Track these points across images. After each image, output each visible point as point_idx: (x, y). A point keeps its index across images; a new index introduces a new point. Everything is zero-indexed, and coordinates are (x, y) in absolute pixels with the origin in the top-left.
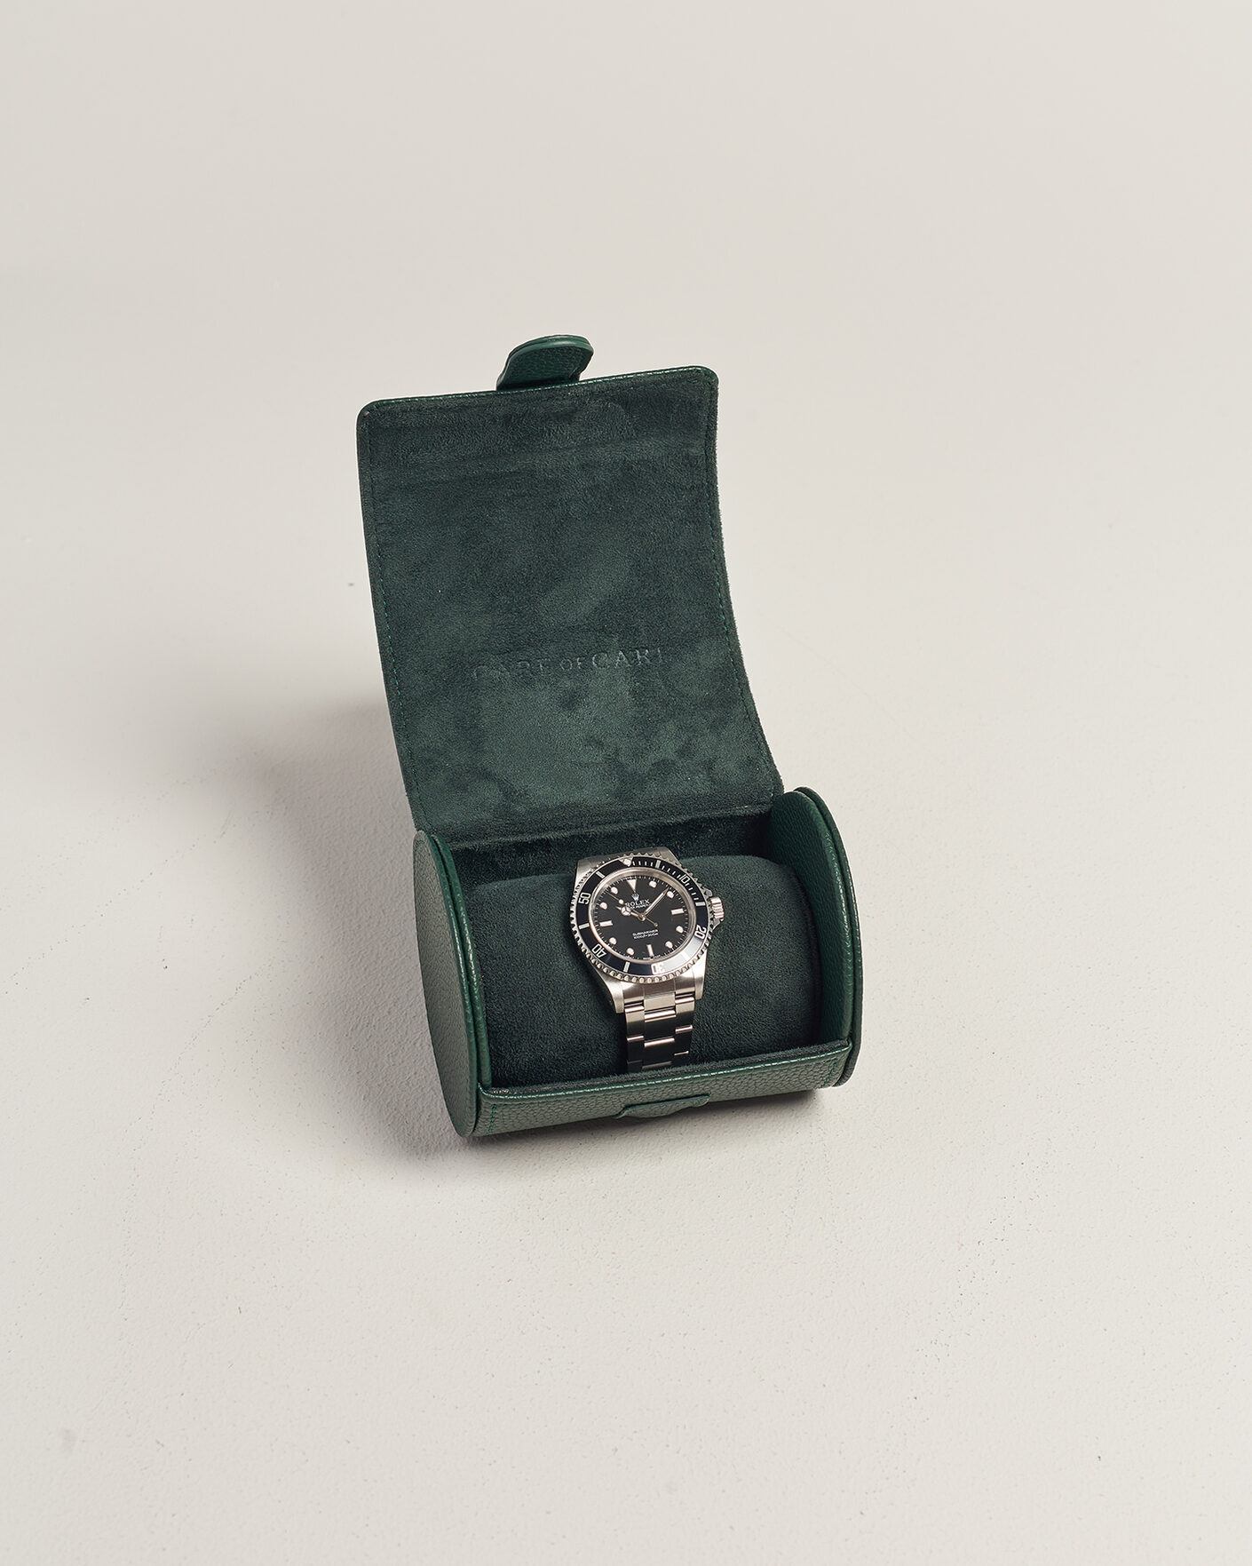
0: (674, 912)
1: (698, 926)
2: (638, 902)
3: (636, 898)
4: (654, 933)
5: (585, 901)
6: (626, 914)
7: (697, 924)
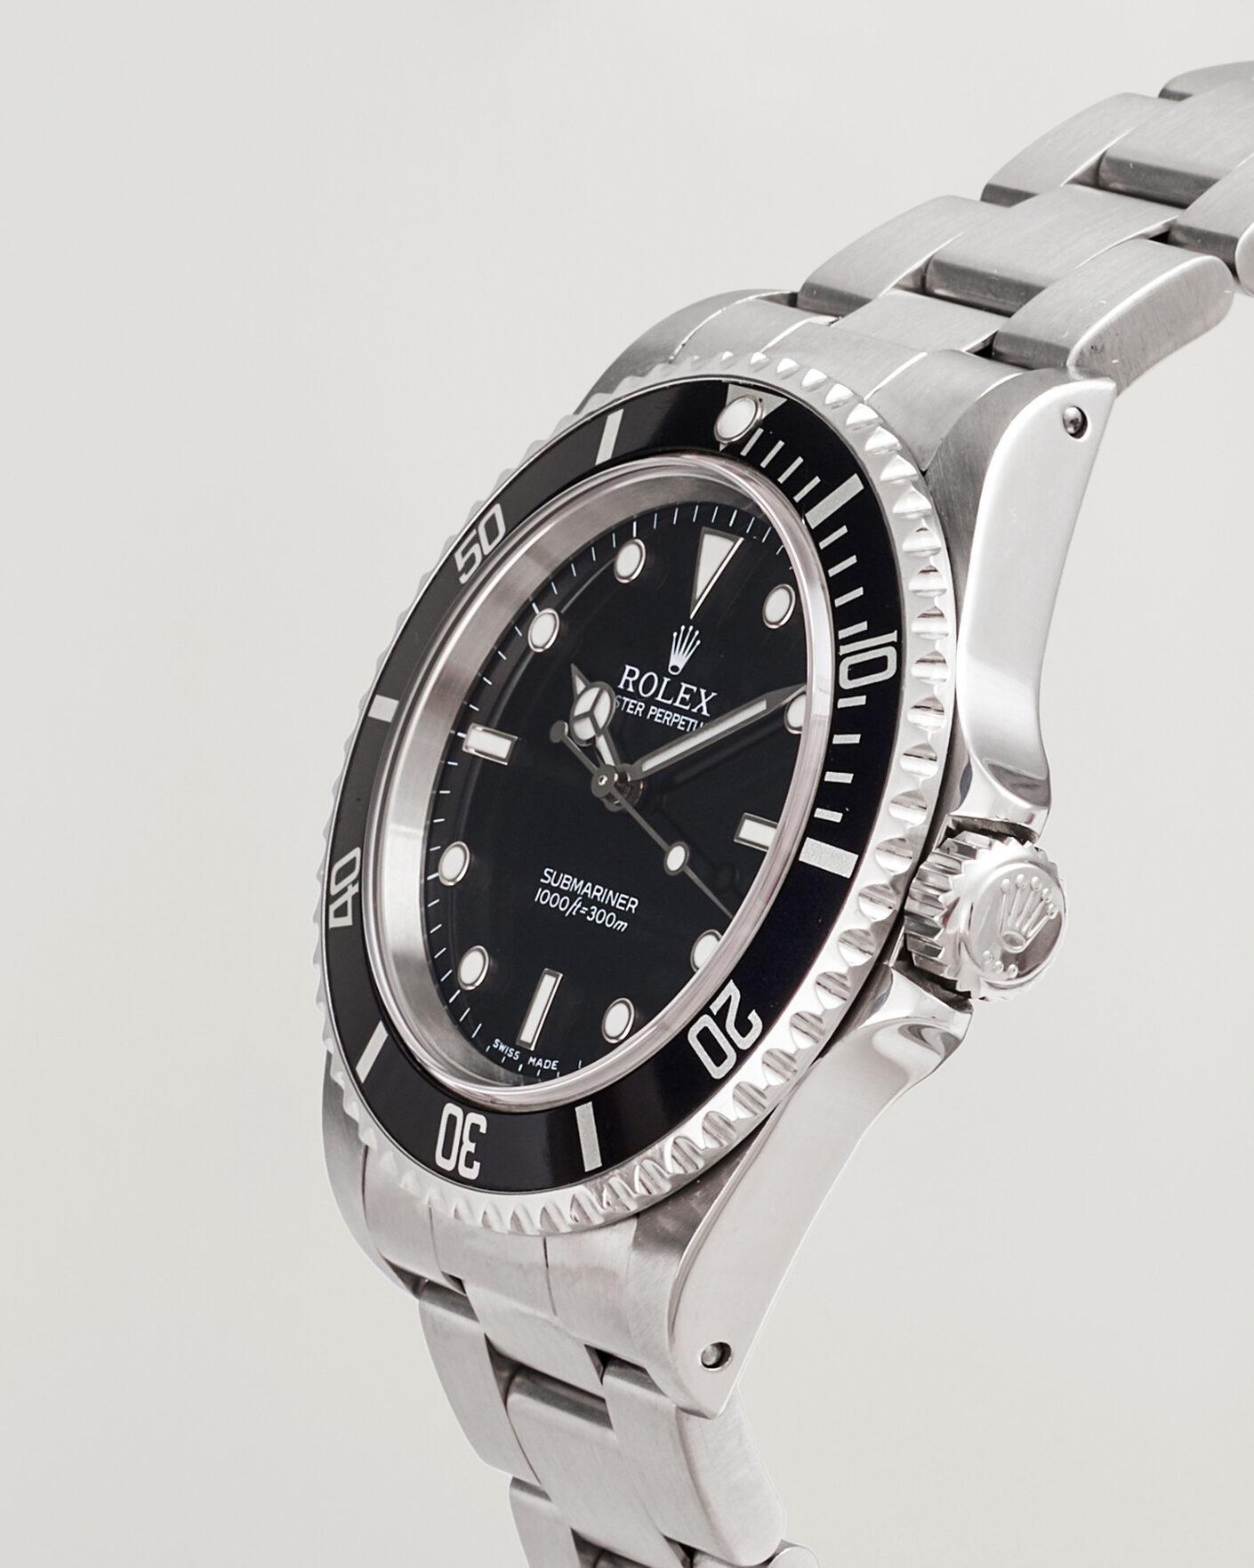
0: (747, 830)
1: (732, 990)
2: (673, 687)
3: (679, 658)
4: (616, 909)
7: (736, 973)
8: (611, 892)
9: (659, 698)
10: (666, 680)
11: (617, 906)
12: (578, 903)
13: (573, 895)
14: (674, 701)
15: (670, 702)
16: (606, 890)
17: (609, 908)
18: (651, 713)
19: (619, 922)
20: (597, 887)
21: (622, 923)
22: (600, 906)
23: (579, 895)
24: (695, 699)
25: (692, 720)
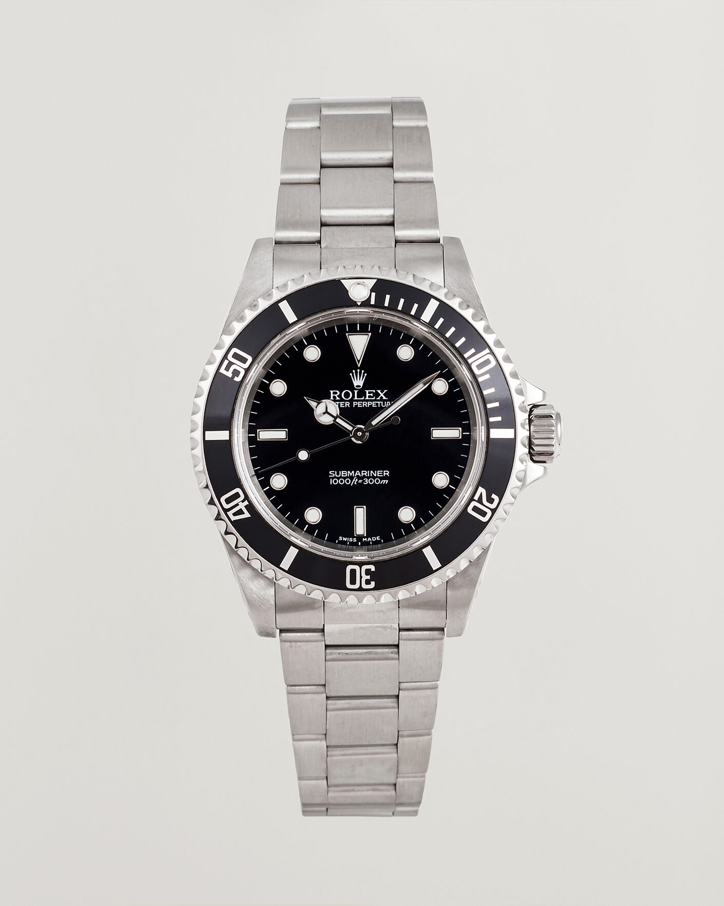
0: (438, 433)
1: (481, 490)
2: (361, 393)
3: (358, 382)
4: (378, 477)
5: (236, 373)
6: (326, 420)
7: (480, 483)
8: (372, 472)
9: (356, 398)
10: (356, 392)
11: (378, 475)
12: (355, 479)
13: (351, 478)
14: (365, 397)
15: (363, 398)
16: (368, 471)
17: (374, 477)
18: (354, 404)
19: (382, 481)
20: (362, 472)
21: (385, 481)
22: (368, 478)
23: (355, 477)
24: (377, 395)
25: (379, 402)
